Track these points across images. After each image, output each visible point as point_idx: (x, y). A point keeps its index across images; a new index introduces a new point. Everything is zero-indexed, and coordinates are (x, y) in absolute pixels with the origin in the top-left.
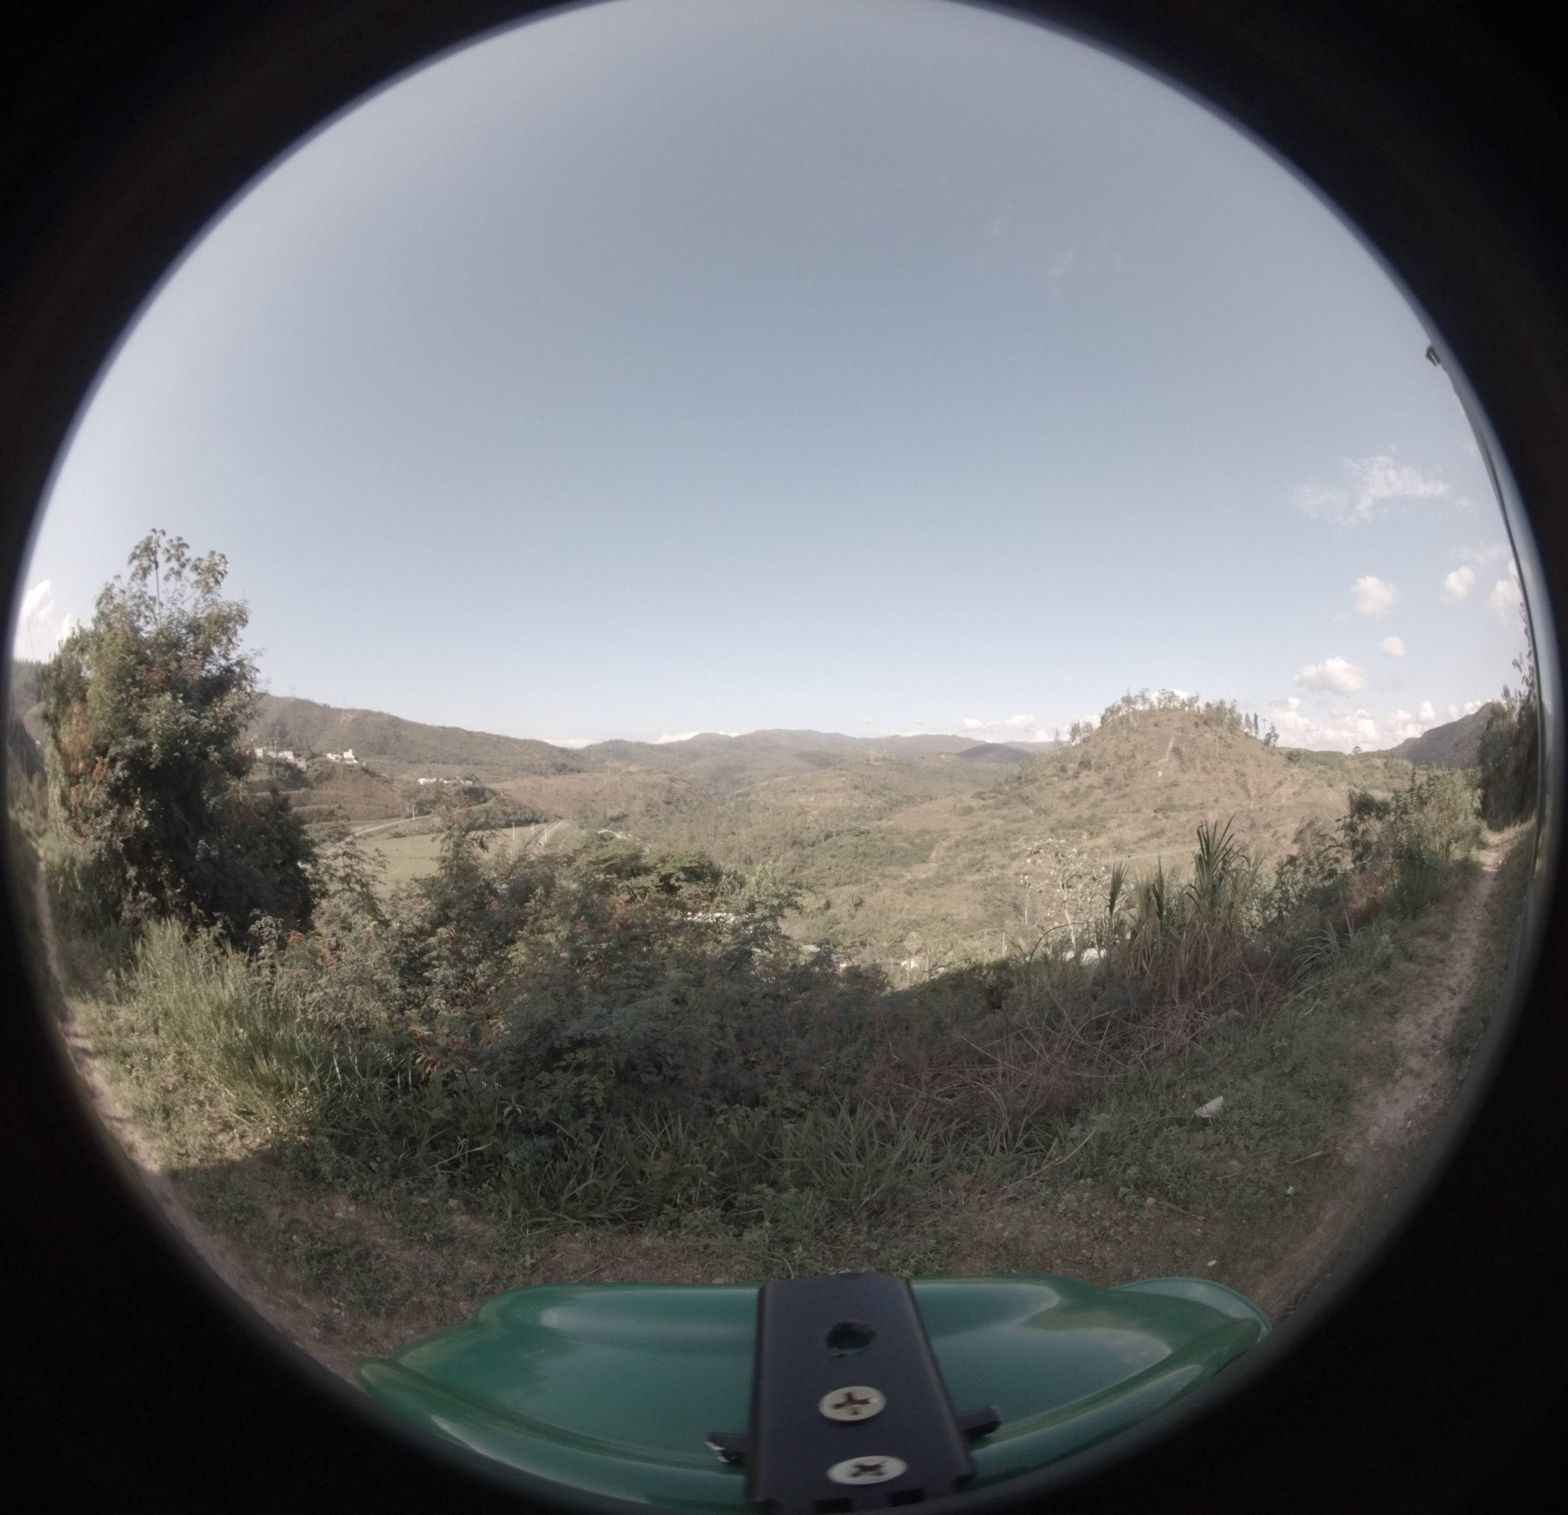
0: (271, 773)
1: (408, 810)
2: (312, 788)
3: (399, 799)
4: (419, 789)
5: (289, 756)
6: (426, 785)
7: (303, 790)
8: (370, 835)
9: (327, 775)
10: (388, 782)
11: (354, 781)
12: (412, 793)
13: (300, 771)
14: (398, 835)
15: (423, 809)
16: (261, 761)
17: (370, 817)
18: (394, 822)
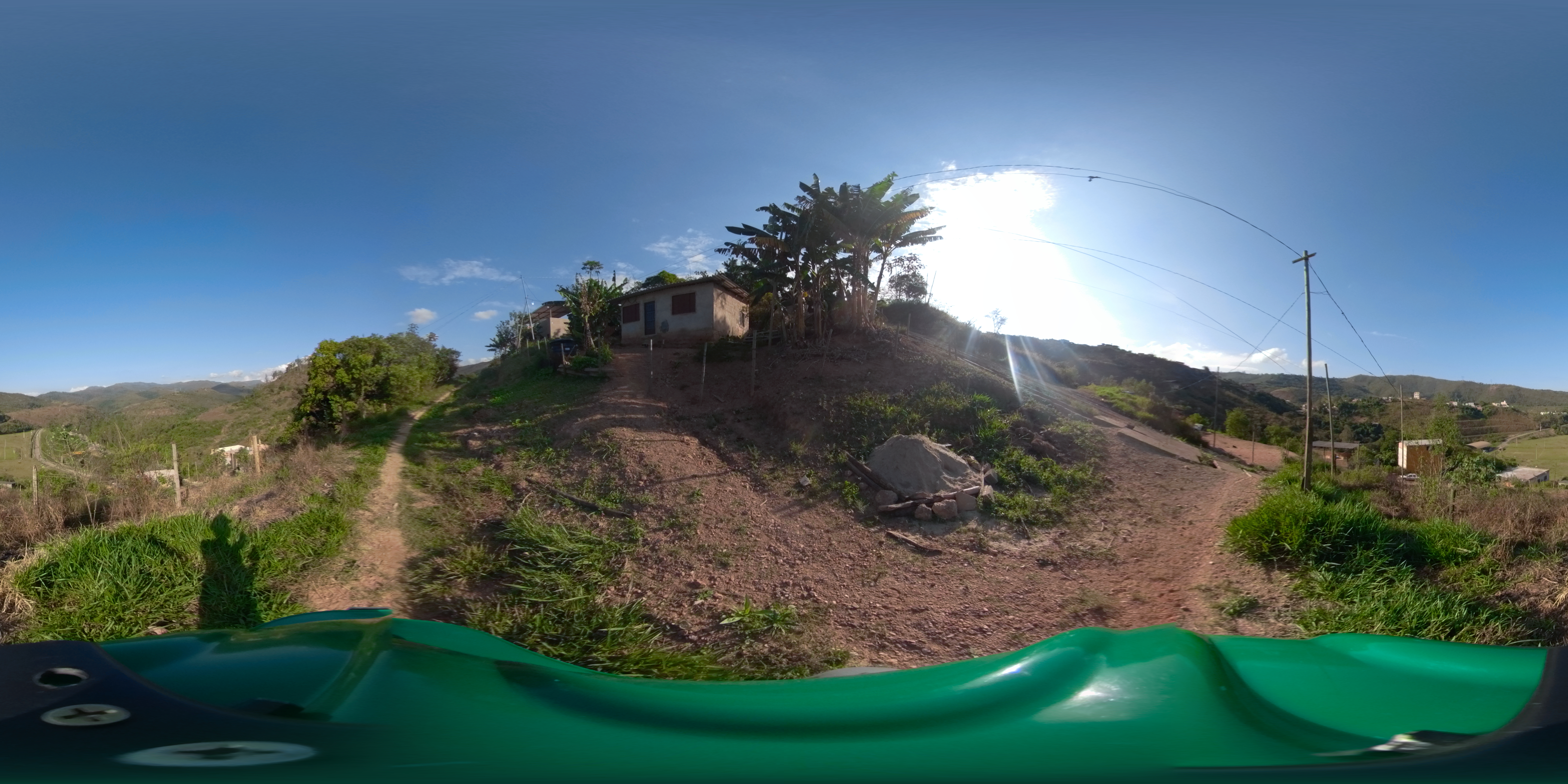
0: (1463, 412)
1: (1537, 427)
2: (1486, 418)
3: (1532, 422)
4: (1542, 417)
5: (1472, 405)
6: (1545, 415)
7: (1481, 419)
8: (1519, 438)
9: (1494, 412)
10: (1526, 414)
11: (1508, 414)
12: (1539, 419)
13: (1479, 411)
14: (1534, 438)
15: (1545, 426)
16: (1457, 407)
17: (1518, 430)
18: (1531, 432)
